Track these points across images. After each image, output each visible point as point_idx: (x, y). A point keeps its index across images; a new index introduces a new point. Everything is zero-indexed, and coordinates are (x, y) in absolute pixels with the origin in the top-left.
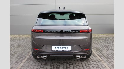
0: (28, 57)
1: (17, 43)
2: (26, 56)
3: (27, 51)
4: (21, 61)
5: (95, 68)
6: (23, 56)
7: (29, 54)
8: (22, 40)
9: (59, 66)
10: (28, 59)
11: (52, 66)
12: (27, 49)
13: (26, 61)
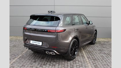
0: (20, 55)
1: (12, 44)
2: (19, 55)
3: (21, 51)
4: (14, 59)
5: (78, 67)
6: (16, 55)
7: (22, 53)
8: (19, 41)
9: (46, 64)
10: (20, 57)
11: (40, 63)
12: (21, 49)
13: (19, 58)
